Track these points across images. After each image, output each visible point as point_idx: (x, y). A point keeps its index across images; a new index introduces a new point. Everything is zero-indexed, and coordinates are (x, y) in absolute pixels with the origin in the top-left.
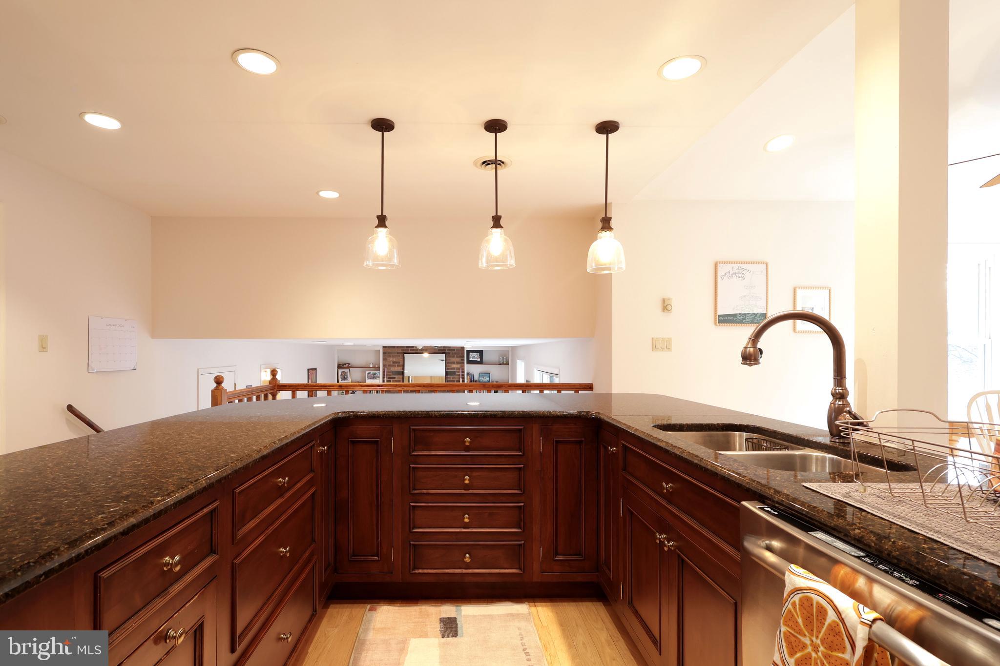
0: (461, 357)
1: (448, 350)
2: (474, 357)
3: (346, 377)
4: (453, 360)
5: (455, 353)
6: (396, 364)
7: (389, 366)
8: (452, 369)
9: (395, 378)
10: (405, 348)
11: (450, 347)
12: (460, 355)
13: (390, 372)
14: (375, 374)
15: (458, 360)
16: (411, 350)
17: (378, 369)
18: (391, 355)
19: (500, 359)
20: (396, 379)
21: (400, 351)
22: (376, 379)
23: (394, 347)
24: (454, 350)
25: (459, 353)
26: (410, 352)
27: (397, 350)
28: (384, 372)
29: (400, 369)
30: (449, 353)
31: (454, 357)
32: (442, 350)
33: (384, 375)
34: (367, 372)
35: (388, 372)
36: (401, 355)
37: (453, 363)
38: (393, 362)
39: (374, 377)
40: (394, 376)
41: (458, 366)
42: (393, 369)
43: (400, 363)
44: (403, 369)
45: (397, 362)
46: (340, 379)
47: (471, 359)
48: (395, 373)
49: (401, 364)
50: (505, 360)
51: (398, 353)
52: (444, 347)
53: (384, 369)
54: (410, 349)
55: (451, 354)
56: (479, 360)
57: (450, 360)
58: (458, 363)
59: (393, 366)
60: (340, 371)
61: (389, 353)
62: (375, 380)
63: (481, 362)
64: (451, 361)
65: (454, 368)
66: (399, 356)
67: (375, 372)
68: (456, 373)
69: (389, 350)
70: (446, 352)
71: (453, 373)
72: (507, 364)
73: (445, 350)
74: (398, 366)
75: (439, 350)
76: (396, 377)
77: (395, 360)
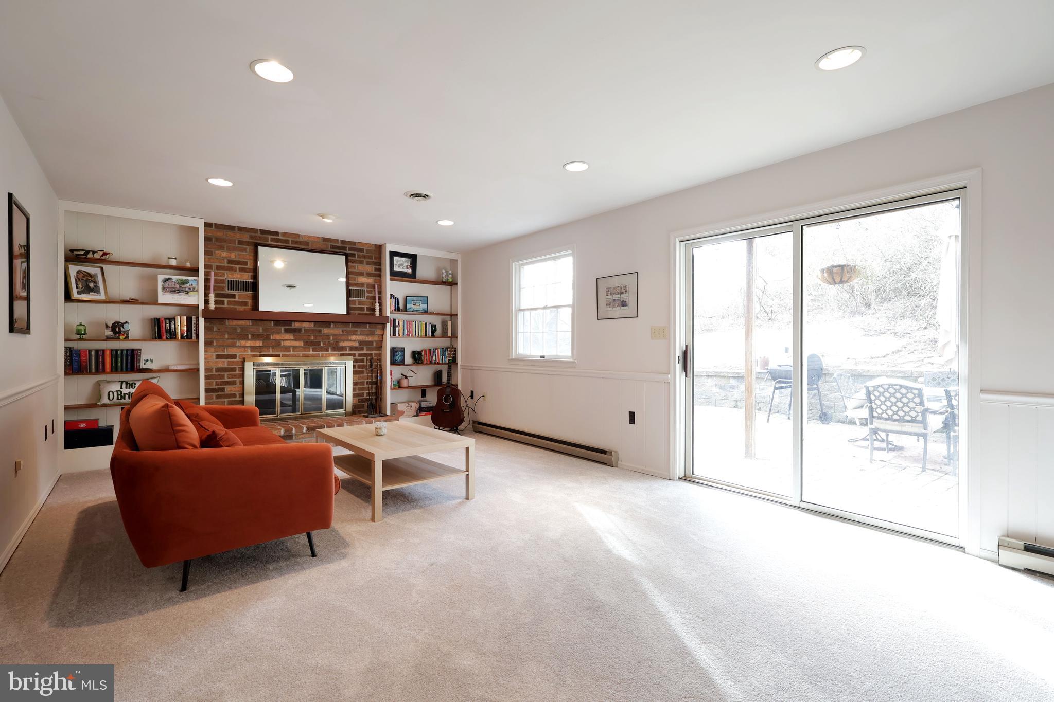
0: (375, 264)
1: (351, 249)
2: (402, 265)
3: (92, 285)
4: (360, 268)
5: (365, 257)
6: (238, 267)
7: (218, 268)
8: (357, 285)
9: (234, 296)
10: (259, 234)
11: (354, 243)
12: (373, 260)
13: (223, 282)
14: (186, 282)
15: (370, 269)
16: (272, 240)
17: (194, 271)
18: (225, 245)
19: (443, 273)
20: (237, 299)
21: (246, 237)
22: (187, 294)
23: (232, 228)
24: (362, 250)
25: (370, 257)
26: (270, 242)
27: (238, 236)
28: (207, 280)
29: (247, 278)
30: (353, 255)
31: (361, 262)
32: (338, 248)
33: (207, 288)
34: (161, 278)
35: (216, 281)
36: (249, 248)
37: (361, 274)
38: (230, 262)
39: (181, 288)
40: (232, 292)
41: (370, 280)
42: (228, 276)
43: (246, 263)
44: (255, 277)
45: (238, 263)
46: (74, 290)
47: (396, 269)
48: (233, 285)
49: (250, 265)
50: (450, 276)
51: (240, 242)
52: (343, 242)
53: (207, 274)
54: (270, 237)
55: (356, 258)
56: (410, 271)
57: (354, 267)
58: (369, 275)
59: (231, 269)
60: (74, 269)
61: (217, 239)
62: (186, 296)
63: (411, 277)
64: (356, 270)
65: (362, 285)
66: (245, 250)
67: (184, 278)
68: (367, 294)
69: (220, 234)
70: (348, 251)
71: (361, 294)
72: (453, 284)
73: (345, 248)
74: (242, 270)
75: (333, 247)
76: (236, 293)
77: (233, 256)
